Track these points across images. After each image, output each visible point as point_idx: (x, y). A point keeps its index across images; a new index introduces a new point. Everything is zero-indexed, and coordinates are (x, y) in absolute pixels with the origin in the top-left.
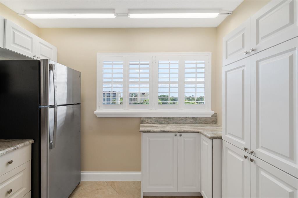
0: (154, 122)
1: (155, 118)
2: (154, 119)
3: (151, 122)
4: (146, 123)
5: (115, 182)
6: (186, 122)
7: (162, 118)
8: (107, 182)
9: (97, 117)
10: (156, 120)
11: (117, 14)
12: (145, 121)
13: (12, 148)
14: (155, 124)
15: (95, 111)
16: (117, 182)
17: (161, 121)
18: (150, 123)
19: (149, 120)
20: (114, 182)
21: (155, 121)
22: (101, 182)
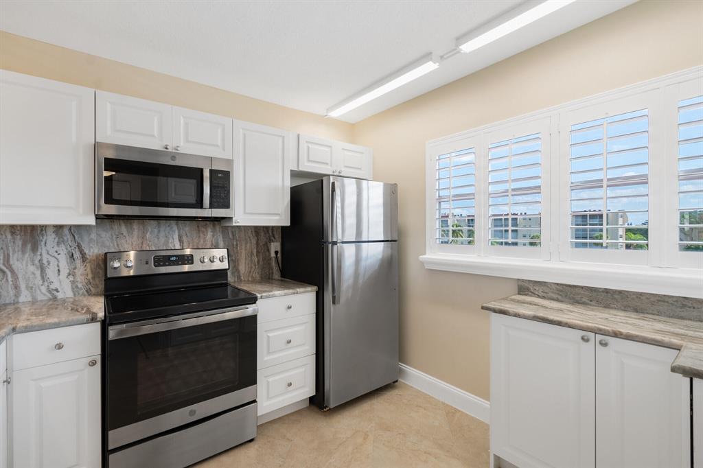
0: (555, 296)
1: (557, 284)
2: (554, 287)
3: (544, 295)
4: (531, 296)
5: (459, 411)
6: (682, 314)
7: (582, 287)
8: (444, 404)
9: (426, 268)
10: (561, 291)
11: (442, 57)
12: (528, 289)
13: (291, 291)
14: (557, 300)
15: (421, 255)
16: (462, 413)
17: (578, 297)
18: (544, 298)
19: (540, 290)
20: (456, 411)
21: (558, 294)
22: (433, 398)
